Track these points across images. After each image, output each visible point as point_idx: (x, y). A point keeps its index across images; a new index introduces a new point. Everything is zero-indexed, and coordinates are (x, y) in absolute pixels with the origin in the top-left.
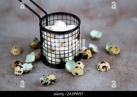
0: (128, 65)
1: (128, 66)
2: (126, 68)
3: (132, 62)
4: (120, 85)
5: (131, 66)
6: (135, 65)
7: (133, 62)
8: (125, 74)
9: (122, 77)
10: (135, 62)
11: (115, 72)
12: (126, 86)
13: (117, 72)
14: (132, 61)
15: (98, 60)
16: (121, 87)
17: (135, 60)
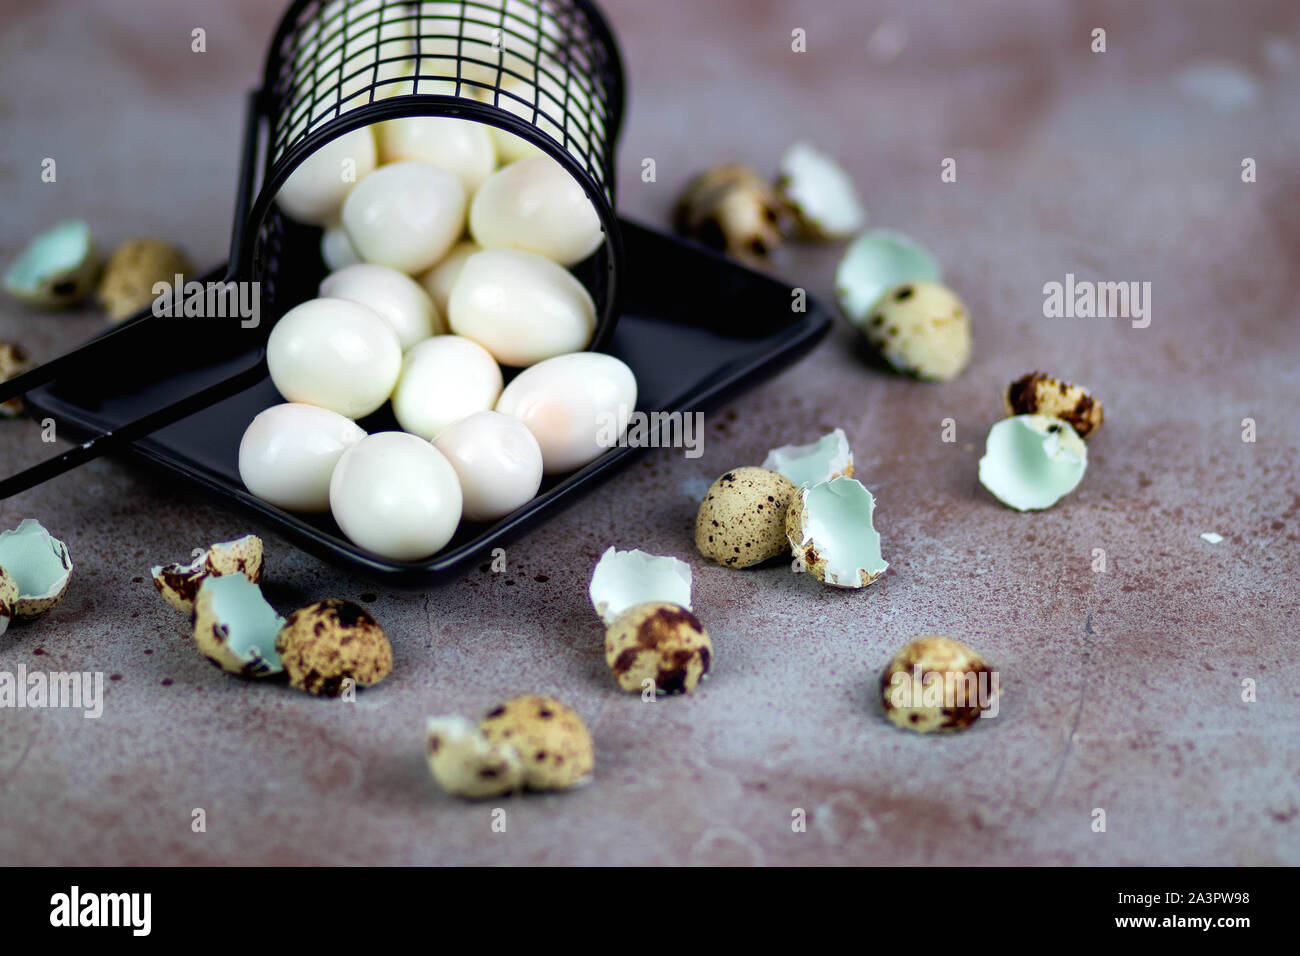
0: (1155, 503)
1: (1156, 511)
2: (1132, 530)
3: (1188, 477)
4: (1083, 687)
5: (1179, 512)
6: (1219, 500)
7: (1200, 471)
8: (1127, 589)
9: (1093, 609)
10: (1220, 478)
11: (1032, 567)
12: (1134, 696)
13: (1051, 569)
14: (1185, 469)
15: (877, 462)
16: (1090, 706)
17: (1214, 460)
